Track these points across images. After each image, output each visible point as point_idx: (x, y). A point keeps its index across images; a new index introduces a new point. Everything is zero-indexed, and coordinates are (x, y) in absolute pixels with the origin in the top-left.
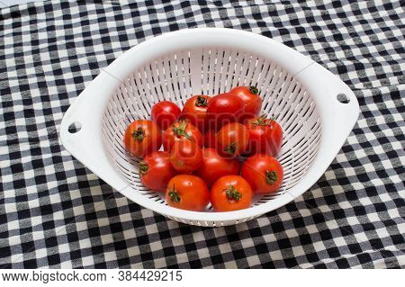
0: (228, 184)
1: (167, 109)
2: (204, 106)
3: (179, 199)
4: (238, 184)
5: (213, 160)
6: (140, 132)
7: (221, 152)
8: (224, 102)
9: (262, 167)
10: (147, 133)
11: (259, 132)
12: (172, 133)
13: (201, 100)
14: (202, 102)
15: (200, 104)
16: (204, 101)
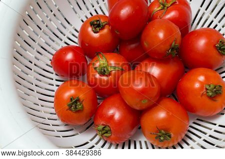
0: (197, 85)
1: (70, 56)
2: (103, 28)
3: (170, 136)
4: (207, 78)
6: (75, 101)
7: (160, 59)
9: (207, 44)
10: (81, 96)
11: (172, 14)
12: (98, 76)
13: (96, 24)
14: (99, 26)
15: (98, 29)
16: (99, 24)
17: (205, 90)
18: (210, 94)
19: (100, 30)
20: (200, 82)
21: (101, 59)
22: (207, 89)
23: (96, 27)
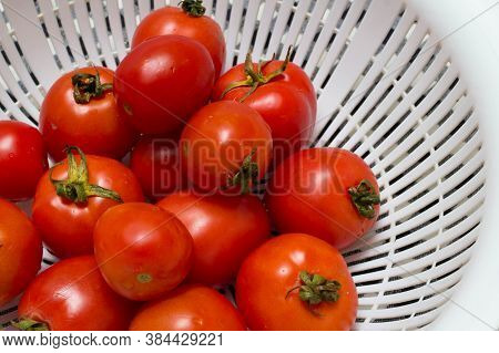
0: (284, 271)
1: (6, 144)
2: (100, 96)
4: (310, 258)
5: (198, 221)
7: (217, 196)
8: (155, 66)
12: (57, 202)
13: (85, 85)
14: (91, 88)
15: (88, 95)
16: (93, 84)
17: (297, 284)
18: (308, 295)
19: (92, 98)
20: (292, 264)
21: (74, 164)
22: (302, 283)
23: (85, 91)
